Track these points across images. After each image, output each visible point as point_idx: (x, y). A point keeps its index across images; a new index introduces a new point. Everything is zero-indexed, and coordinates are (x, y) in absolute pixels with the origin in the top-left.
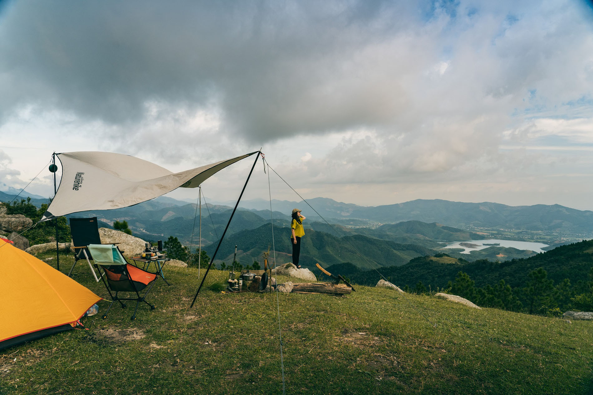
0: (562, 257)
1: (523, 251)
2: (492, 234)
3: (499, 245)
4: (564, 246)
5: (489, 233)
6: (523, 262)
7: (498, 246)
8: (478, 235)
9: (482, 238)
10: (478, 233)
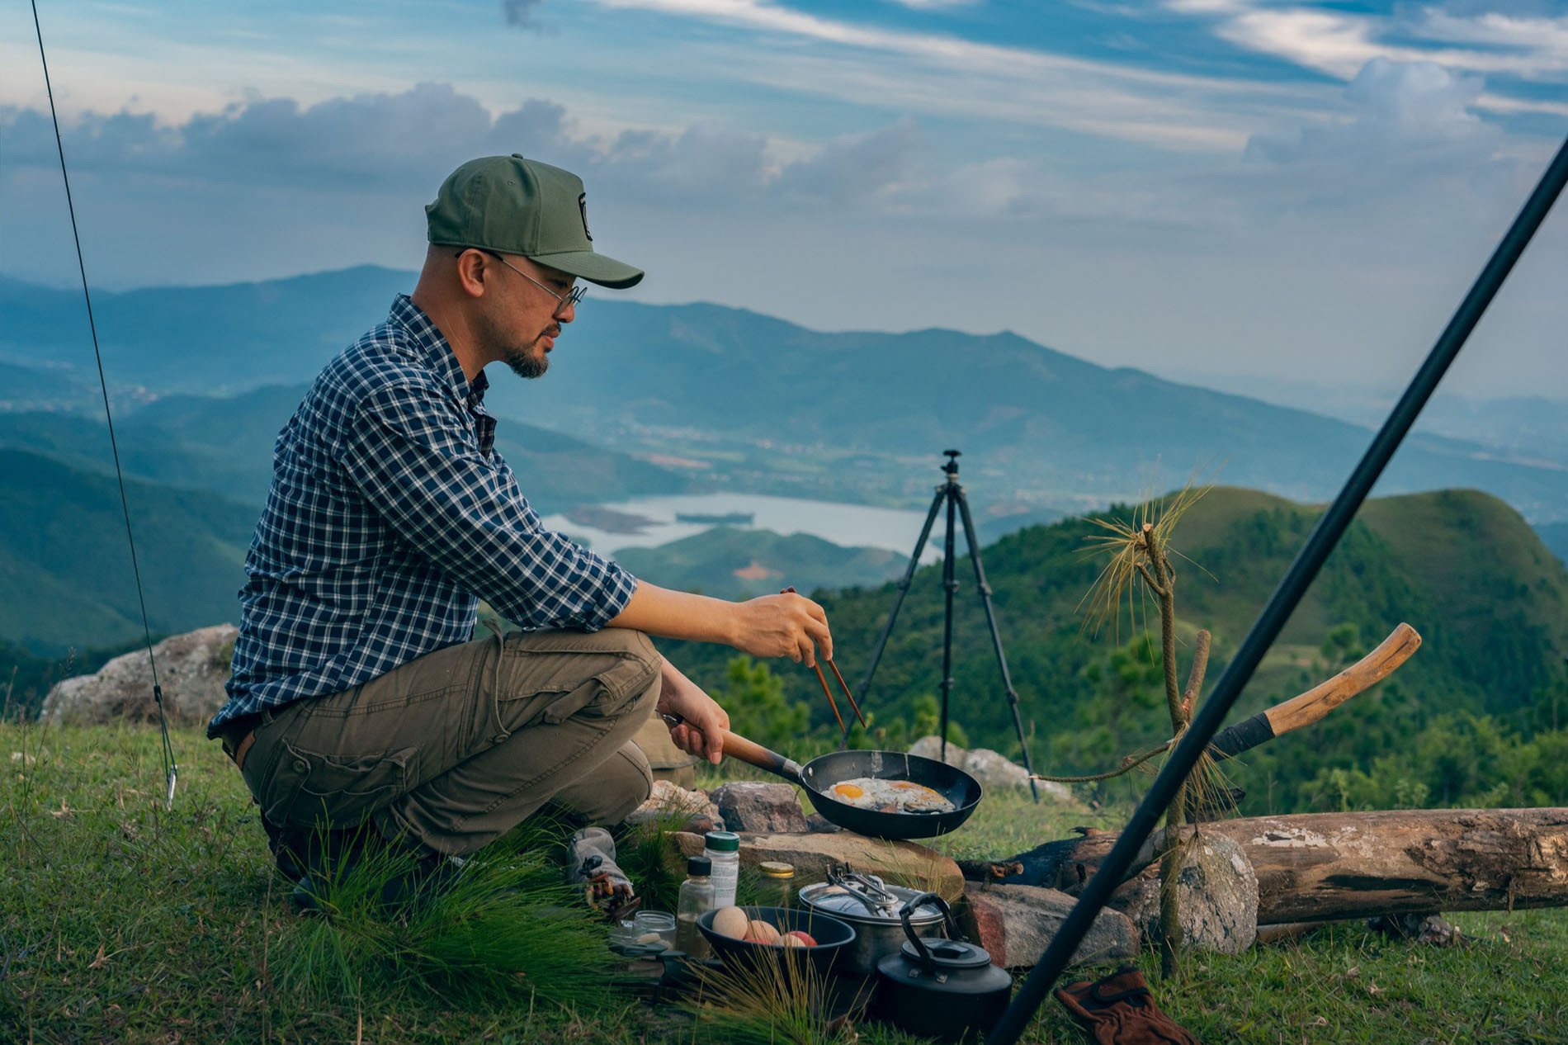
0: (1027, 579)
1: (854, 552)
2: (723, 467)
3: (748, 519)
4: (1038, 530)
5: (709, 460)
6: (859, 604)
7: (745, 527)
8: (658, 471)
9: (673, 483)
10: (657, 459)
